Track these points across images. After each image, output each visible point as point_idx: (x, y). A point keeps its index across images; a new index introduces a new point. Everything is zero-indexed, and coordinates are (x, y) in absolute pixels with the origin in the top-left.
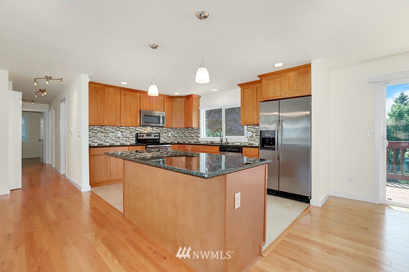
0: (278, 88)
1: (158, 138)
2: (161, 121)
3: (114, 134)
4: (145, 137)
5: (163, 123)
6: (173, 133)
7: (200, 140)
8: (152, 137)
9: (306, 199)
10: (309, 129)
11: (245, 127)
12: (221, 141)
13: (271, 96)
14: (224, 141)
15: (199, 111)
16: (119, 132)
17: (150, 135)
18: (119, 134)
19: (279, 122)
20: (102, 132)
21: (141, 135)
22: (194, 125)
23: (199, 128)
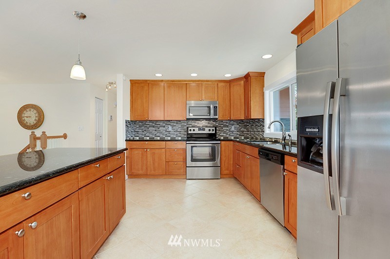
1: (214, 132)
2: (212, 111)
3: (164, 128)
4: (197, 132)
5: (215, 114)
6: (238, 126)
7: (265, 136)
8: (206, 131)
16: (169, 126)
17: (204, 130)
18: (170, 129)
20: (153, 127)
21: (192, 129)
22: (254, 116)
23: (263, 119)
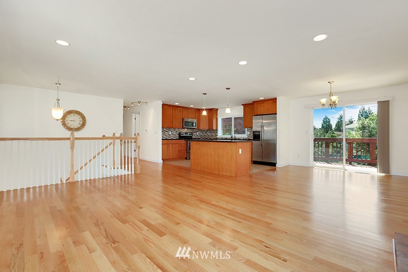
0: (263, 109)
1: (191, 135)
2: (194, 125)
4: (184, 135)
7: (218, 137)
8: (188, 135)
9: (274, 165)
10: (275, 131)
11: (246, 129)
12: (232, 137)
13: (259, 113)
14: (234, 137)
15: (217, 118)
16: (170, 131)
18: (170, 133)
19: (262, 127)
21: (182, 133)
22: (214, 128)
23: (217, 130)
